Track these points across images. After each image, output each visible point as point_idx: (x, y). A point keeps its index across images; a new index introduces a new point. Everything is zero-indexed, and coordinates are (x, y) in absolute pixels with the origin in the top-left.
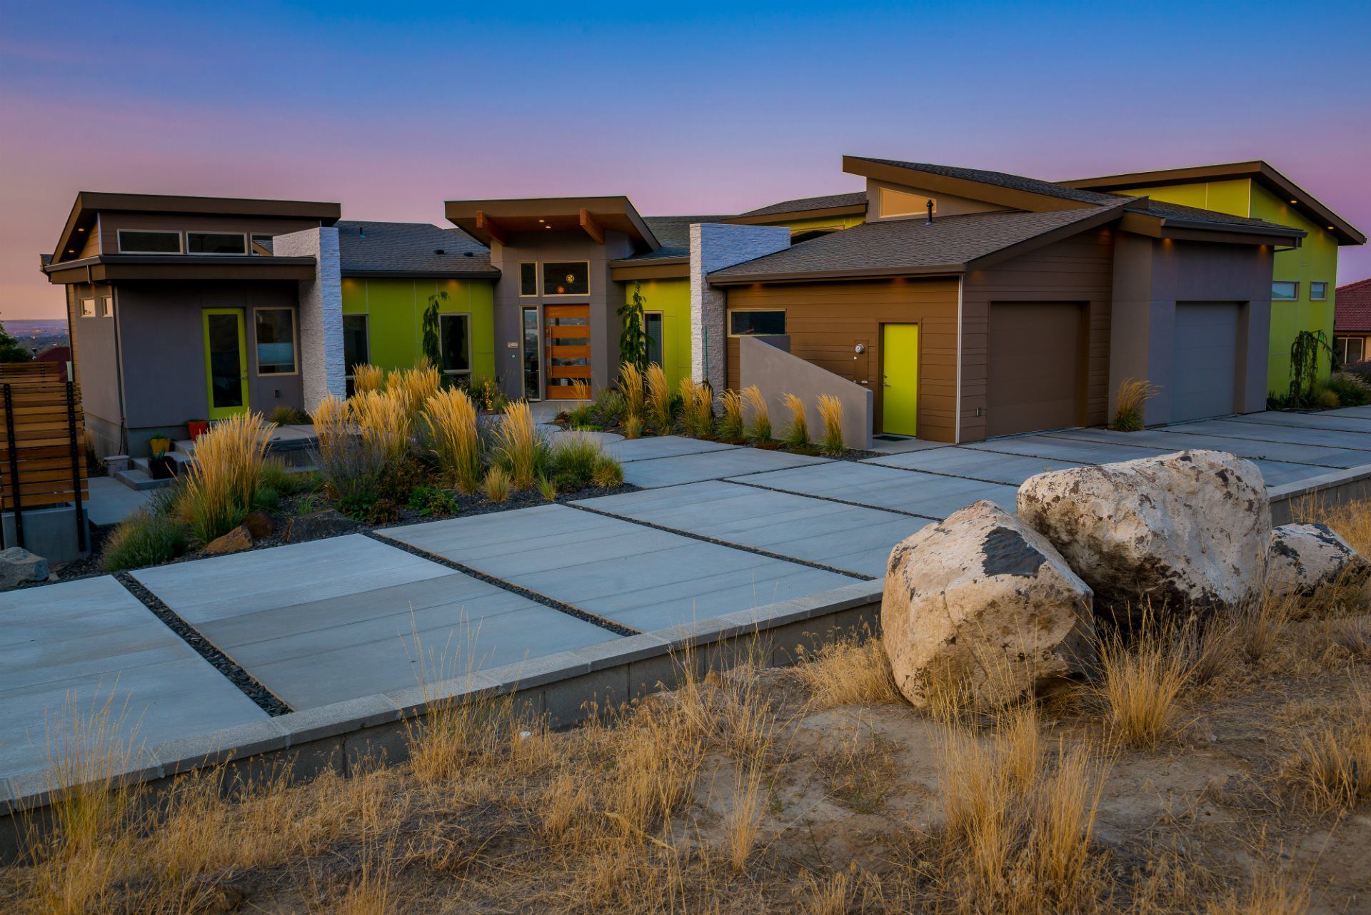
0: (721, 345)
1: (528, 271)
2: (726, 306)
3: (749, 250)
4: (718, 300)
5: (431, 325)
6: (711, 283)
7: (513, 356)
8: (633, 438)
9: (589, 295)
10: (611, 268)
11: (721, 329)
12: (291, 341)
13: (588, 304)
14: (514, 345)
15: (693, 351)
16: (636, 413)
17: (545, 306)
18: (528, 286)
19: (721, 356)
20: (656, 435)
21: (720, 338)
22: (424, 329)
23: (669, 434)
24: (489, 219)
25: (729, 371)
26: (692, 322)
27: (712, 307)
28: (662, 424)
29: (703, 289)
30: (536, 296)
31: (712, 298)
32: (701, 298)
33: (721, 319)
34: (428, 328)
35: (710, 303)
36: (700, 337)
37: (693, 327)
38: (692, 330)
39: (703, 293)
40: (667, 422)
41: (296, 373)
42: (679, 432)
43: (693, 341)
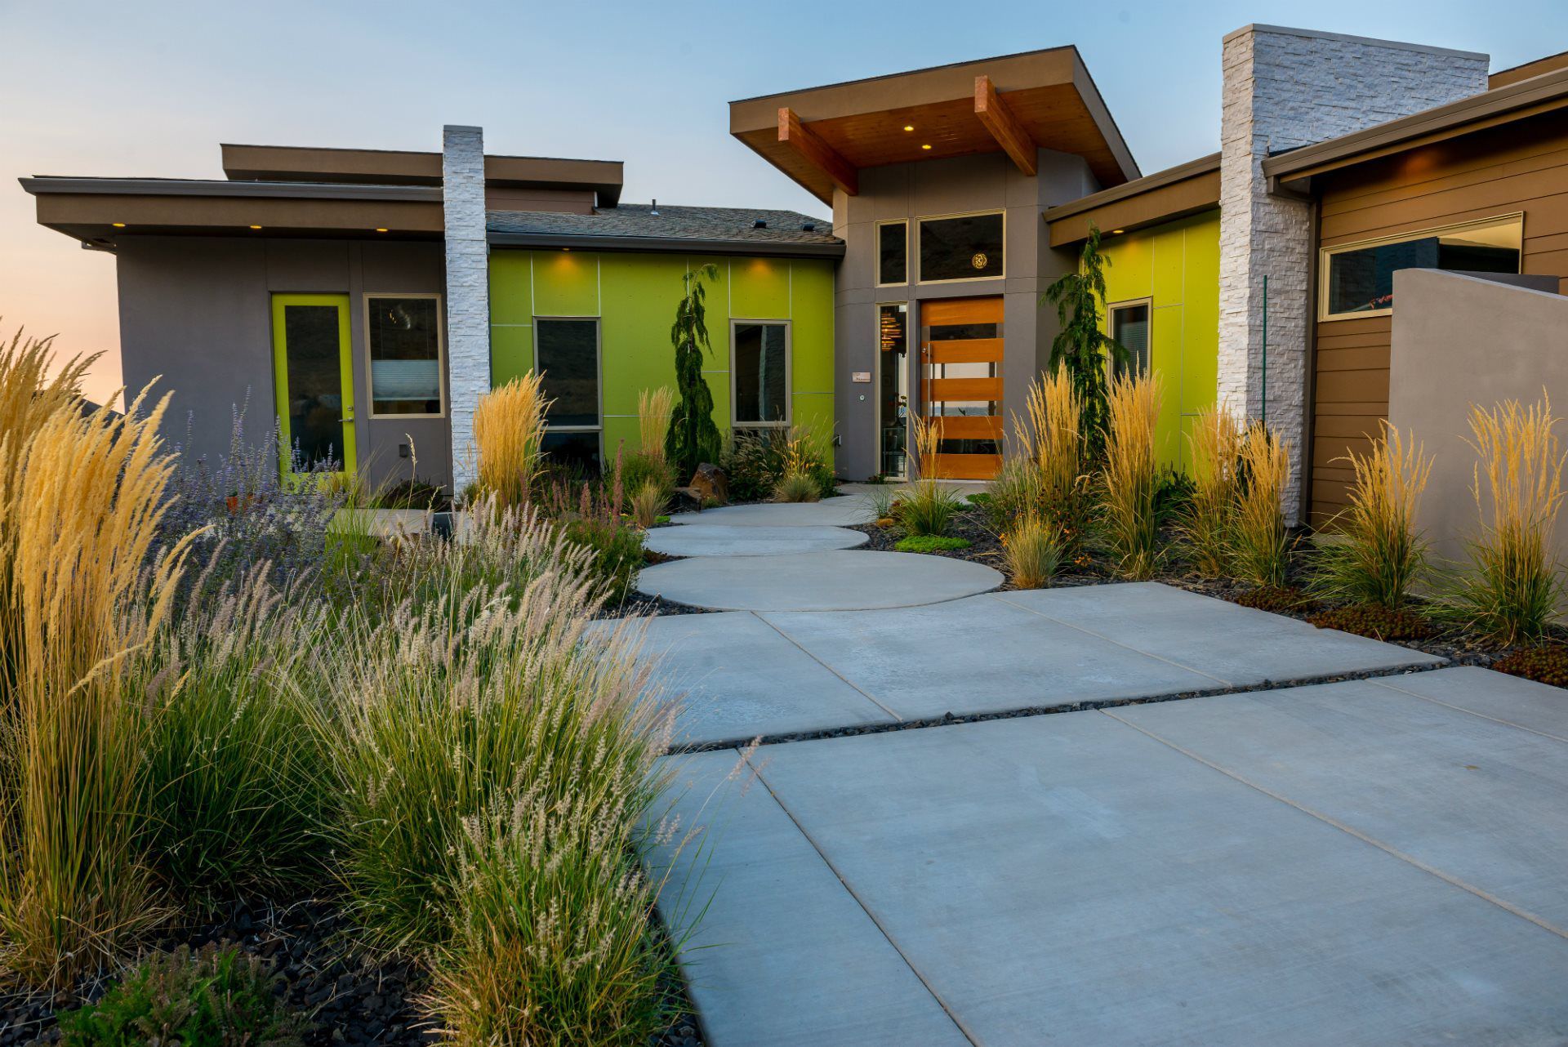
0: (1298, 343)
1: (892, 237)
2: (1317, 241)
3: (1379, 102)
4: (1293, 224)
5: (689, 330)
6: (1278, 177)
7: (862, 398)
8: (1027, 586)
9: (1003, 277)
10: (1049, 222)
11: (1300, 300)
12: (435, 356)
13: (1001, 296)
14: (863, 376)
15: (1222, 359)
16: (1043, 510)
17: (922, 303)
18: (893, 267)
19: (1296, 371)
20: (1104, 577)
21: (1297, 325)
22: (675, 338)
23: (1143, 577)
24: (804, 126)
25: (1321, 408)
26: (1224, 283)
27: (1278, 242)
28: (1124, 546)
29: (1255, 195)
30: (906, 284)
31: (1279, 219)
32: (1248, 217)
33: (1303, 276)
34: (683, 336)
35: (1272, 231)
36: (1243, 319)
37: (1223, 296)
38: (1222, 305)
39: (1255, 204)
40: (1142, 541)
41: (442, 415)
42: (1172, 571)
43: (1223, 333)
